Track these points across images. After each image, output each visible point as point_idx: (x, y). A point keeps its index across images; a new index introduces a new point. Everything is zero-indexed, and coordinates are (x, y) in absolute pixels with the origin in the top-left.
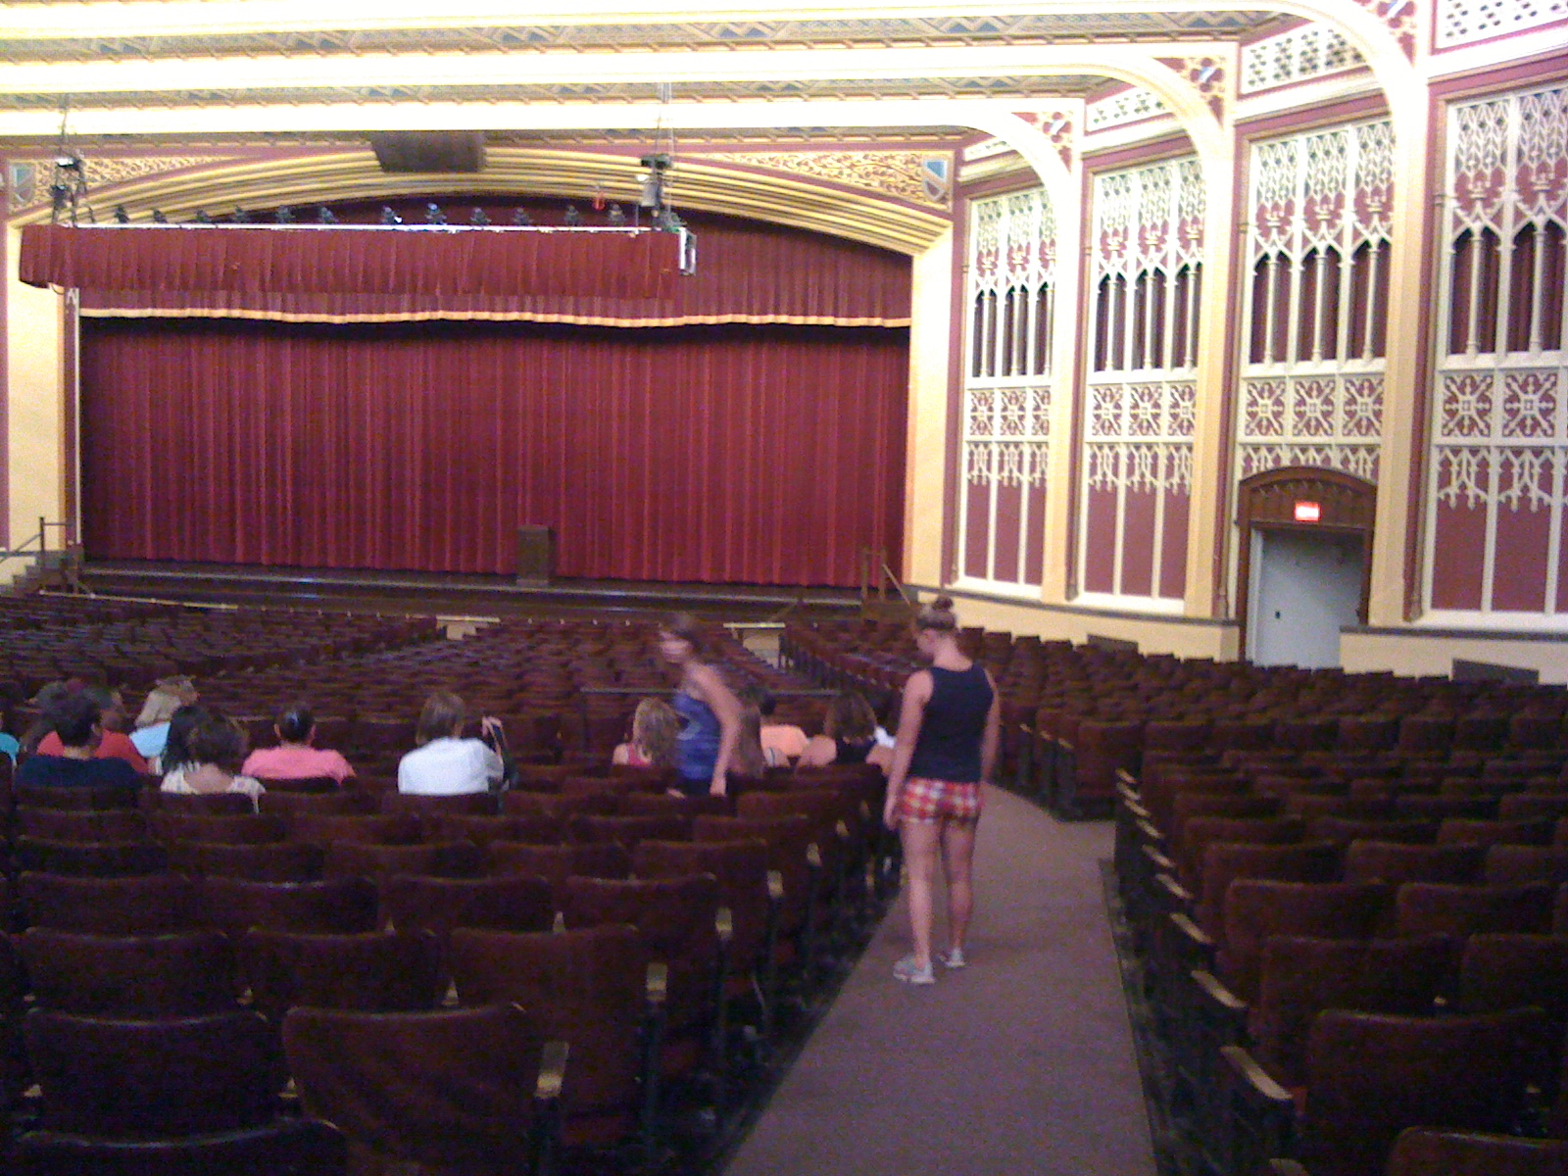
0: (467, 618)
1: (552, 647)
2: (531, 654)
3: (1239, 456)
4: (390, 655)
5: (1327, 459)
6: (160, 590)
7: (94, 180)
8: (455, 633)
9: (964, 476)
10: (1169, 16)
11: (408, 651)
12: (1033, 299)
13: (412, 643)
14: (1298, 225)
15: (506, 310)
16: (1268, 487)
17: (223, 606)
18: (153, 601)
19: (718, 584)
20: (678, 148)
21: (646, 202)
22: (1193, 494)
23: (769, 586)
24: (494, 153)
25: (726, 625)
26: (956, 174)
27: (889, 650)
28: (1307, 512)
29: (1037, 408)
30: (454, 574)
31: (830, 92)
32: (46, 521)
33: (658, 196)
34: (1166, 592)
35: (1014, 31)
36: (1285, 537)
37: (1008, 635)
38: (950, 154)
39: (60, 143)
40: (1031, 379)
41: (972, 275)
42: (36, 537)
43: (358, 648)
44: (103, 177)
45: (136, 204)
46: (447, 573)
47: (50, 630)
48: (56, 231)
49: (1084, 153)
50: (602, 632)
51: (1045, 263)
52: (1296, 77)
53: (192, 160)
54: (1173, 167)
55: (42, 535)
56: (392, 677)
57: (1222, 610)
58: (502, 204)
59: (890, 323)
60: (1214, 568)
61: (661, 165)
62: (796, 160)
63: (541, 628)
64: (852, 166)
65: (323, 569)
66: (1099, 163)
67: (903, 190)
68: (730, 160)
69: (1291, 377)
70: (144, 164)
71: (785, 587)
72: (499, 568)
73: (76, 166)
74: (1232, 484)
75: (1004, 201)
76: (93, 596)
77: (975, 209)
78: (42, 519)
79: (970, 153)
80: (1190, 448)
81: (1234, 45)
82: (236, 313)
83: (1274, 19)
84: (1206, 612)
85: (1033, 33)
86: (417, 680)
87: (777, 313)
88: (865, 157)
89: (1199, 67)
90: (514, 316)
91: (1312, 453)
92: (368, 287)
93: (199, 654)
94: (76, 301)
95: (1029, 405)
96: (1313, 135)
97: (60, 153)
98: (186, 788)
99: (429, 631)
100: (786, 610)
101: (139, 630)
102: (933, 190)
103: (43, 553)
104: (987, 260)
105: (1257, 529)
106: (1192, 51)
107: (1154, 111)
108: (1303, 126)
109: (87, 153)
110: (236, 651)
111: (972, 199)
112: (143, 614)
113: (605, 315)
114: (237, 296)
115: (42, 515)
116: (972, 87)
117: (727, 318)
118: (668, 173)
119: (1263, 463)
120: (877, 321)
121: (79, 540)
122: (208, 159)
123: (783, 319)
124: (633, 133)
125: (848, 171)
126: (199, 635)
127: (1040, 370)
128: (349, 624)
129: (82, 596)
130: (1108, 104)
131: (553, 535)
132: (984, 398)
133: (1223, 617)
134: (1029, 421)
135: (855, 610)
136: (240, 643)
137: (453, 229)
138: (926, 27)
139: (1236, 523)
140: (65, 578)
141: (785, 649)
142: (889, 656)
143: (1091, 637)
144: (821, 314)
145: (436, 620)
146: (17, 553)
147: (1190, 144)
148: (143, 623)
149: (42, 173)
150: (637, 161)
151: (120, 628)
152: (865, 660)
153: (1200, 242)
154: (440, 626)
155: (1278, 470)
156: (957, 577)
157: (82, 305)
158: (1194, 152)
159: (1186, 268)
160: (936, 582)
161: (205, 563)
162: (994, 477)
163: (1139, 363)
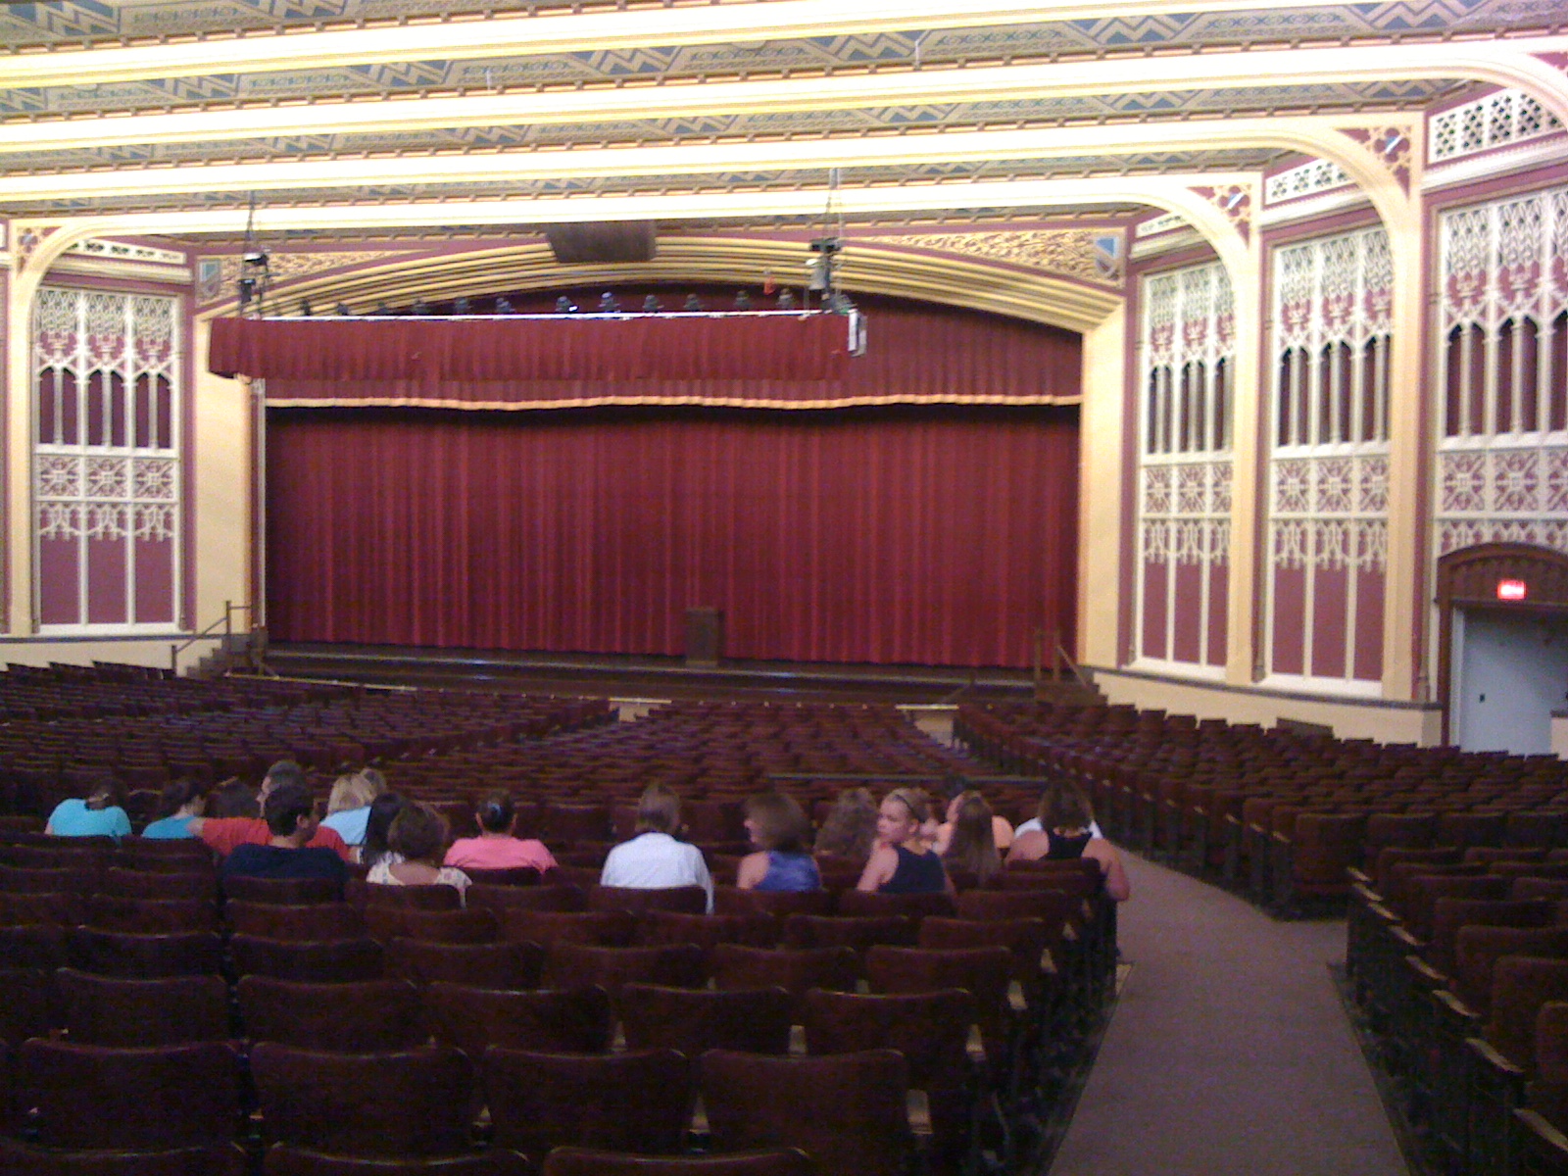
0: (639, 700)
1: (724, 729)
2: (707, 736)
3: (1437, 533)
4: (567, 737)
5: (1530, 536)
6: (341, 672)
7: (278, 275)
8: (626, 715)
9: (1141, 555)
10: (1352, 87)
11: (585, 733)
12: (1211, 375)
13: (586, 725)
14: (1493, 295)
15: (675, 394)
16: (1470, 563)
17: (402, 688)
18: (335, 682)
19: (888, 666)
20: (848, 233)
21: (816, 285)
22: (1389, 569)
23: (939, 668)
24: (665, 243)
25: (899, 707)
26: (1128, 250)
27: (1068, 734)
28: (1511, 591)
29: (1216, 484)
30: (624, 656)
31: (1001, 173)
32: (233, 605)
33: (827, 279)
34: (1360, 674)
35: (1191, 106)
36: (1488, 616)
37: (1191, 719)
38: (1122, 230)
39: (246, 240)
40: (1209, 455)
41: (1146, 351)
42: (221, 621)
43: (535, 730)
44: (286, 272)
45: (322, 297)
46: (616, 654)
47: (239, 713)
48: (243, 323)
49: (1263, 227)
50: (774, 714)
51: (1223, 337)
52: (1486, 145)
53: (373, 255)
54: (1359, 240)
55: (228, 618)
56: (574, 761)
57: (1422, 693)
58: (673, 292)
59: (1061, 400)
60: (1413, 651)
61: (831, 249)
62: (964, 241)
63: (712, 709)
64: (1021, 245)
65: (496, 651)
66: (1277, 236)
67: (1074, 268)
68: (896, 243)
69: (1492, 450)
70: (327, 259)
71: (955, 668)
72: (668, 649)
73: (262, 261)
74: (1430, 564)
75: (1179, 276)
76: (277, 678)
77: (1148, 286)
78: (228, 603)
79: (1142, 230)
80: (1384, 524)
81: (1420, 115)
82: (415, 402)
83: (1463, 86)
84: (1406, 696)
85: (1211, 108)
86: (597, 763)
87: (945, 392)
88: (1035, 236)
89: (1383, 137)
90: (682, 400)
91: (1515, 529)
92: (544, 375)
93: (382, 736)
94: (261, 391)
95: (1209, 480)
96: (1508, 203)
97: (246, 250)
98: (392, 880)
99: (602, 713)
100: (959, 691)
101: (323, 712)
102: (1105, 267)
103: (228, 637)
104: (1162, 334)
105: (1460, 608)
106: (1377, 121)
107: (1336, 183)
108: (1494, 194)
109: (275, 249)
110: (418, 734)
111: (1146, 275)
112: (325, 696)
113: (773, 397)
114: (415, 384)
115: (228, 599)
116: (1145, 164)
117: (894, 399)
118: (836, 257)
119: (1463, 539)
120: (1046, 399)
121: (263, 623)
122: (388, 253)
123: (951, 398)
124: (802, 219)
125: (1016, 251)
126: (382, 718)
127: (1219, 444)
128: (523, 706)
129: (267, 678)
130: (1289, 177)
131: (721, 615)
132: (1160, 474)
133: (1422, 700)
134: (1209, 498)
135: (1029, 691)
136: (421, 725)
137: (626, 316)
138: (1101, 106)
139: (1435, 601)
140: (250, 660)
141: (959, 731)
142: (1071, 740)
143: (1280, 721)
144: (989, 392)
145: (609, 703)
146: (204, 636)
147: (1377, 215)
148: (327, 705)
149: (231, 268)
150: (807, 246)
151: (306, 709)
152: (1047, 744)
153: (1389, 313)
154: (612, 707)
155: (1478, 547)
156: (1134, 659)
157: (268, 395)
158: (1380, 223)
159: (1373, 341)
160: (1112, 664)
161: (383, 646)
162: (1172, 555)
163: (1325, 437)
